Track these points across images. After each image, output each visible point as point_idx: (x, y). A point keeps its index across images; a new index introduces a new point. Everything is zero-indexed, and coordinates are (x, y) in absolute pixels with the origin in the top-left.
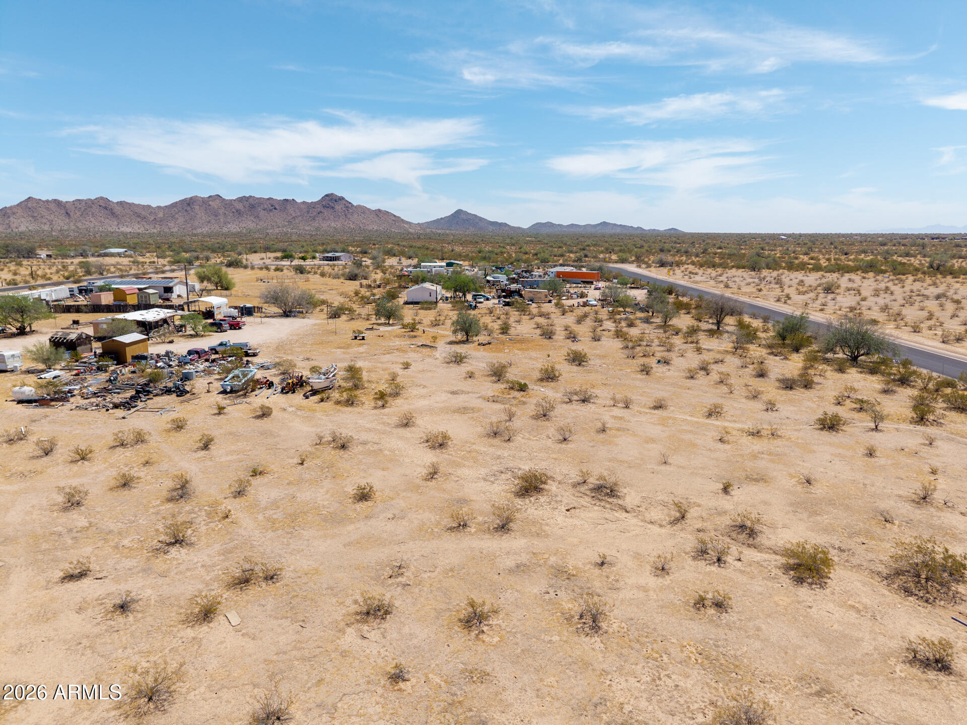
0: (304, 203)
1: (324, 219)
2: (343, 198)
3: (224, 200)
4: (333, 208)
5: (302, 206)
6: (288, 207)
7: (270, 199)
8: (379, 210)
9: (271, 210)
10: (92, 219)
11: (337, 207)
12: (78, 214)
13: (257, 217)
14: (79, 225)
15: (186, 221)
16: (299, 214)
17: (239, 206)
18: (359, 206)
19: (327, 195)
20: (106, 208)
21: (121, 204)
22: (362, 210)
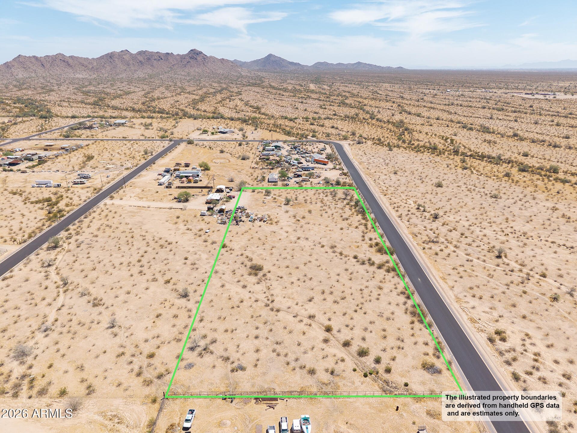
0: (178, 55)
1: (191, 66)
2: (202, 53)
3: (132, 54)
4: (196, 59)
5: (177, 57)
6: (169, 58)
7: (157, 52)
8: (223, 59)
9: (159, 60)
10: (57, 69)
11: (198, 59)
12: (49, 65)
13: (152, 66)
14: (51, 72)
15: (111, 69)
16: (176, 62)
17: (141, 58)
18: (211, 57)
19: (192, 50)
20: (64, 61)
21: (72, 57)
22: (213, 59)
